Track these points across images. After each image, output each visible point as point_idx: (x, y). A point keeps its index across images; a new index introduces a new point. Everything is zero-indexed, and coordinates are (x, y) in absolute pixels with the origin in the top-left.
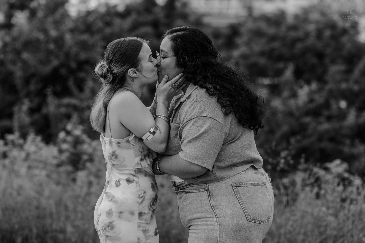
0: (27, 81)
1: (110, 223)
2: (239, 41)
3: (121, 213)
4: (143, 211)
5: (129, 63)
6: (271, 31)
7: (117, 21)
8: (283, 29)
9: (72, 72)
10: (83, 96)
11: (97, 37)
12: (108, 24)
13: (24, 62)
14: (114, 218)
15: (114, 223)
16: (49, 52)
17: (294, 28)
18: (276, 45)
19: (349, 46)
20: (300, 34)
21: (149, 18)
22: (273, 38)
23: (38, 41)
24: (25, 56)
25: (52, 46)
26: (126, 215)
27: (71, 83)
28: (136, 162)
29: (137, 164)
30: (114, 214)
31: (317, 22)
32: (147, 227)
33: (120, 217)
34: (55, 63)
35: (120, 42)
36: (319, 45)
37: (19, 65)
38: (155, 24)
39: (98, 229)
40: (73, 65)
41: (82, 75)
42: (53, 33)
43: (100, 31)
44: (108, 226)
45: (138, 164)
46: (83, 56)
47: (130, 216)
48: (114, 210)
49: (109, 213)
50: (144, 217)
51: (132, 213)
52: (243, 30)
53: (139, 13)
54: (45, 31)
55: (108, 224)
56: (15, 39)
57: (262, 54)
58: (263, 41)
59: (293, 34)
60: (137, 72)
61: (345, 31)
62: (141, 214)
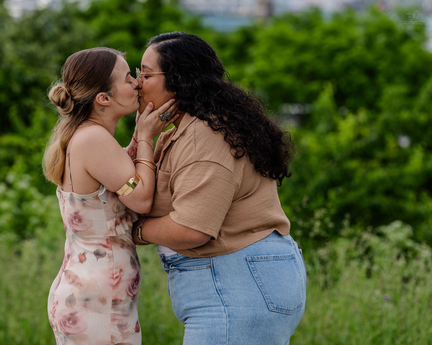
1: (72, 314)
2: (254, 51)
3: (87, 300)
4: (119, 298)
5: (98, 85)
6: (301, 37)
7: (79, 25)
9: (14, 98)
10: (30, 132)
11: (51, 48)
12: (66, 29)
14: (78, 307)
15: (78, 315)
17: (333, 33)
18: (308, 57)
19: (412, 58)
20: (342, 41)
21: (125, 20)
22: (303, 48)
26: (95, 303)
27: (13, 114)
28: (109, 227)
29: (109, 230)
30: (77, 301)
31: (366, 24)
32: (125, 320)
33: (85, 306)
35: (84, 54)
36: (370, 57)
38: (134, 29)
39: (54, 324)
40: (17, 88)
41: (28, 102)
43: (54, 39)
44: (69, 320)
45: (111, 230)
46: (30, 75)
47: (99, 305)
48: (77, 295)
49: (70, 301)
50: (121, 306)
51: (103, 301)
52: (260, 36)
53: (110, 13)
55: (68, 316)
57: (288, 70)
58: (289, 52)
59: (332, 42)
60: (109, 98)
61: (406, 37)
62: (115, 302)
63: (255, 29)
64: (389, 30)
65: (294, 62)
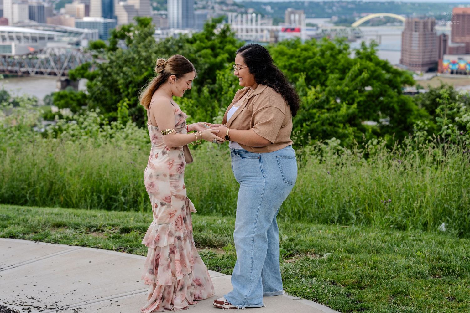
0: (127, 86)
1: (152, 183)
3: (158, 175)
4: (173, 174)
6: (291, 52)
7: (187, 45)
8: (298, 50)
12: (181, 47)
13: (124, 73)
14: (154, 179)
15: (154, 183)
16: (142, 67)
17: (306, 50)
18: (293, 61)
19: (342, 61)
20: (310, 54)
21: (209, 43)
22: (292, 57)
23: (134, 59)
24: (125, 69)
25: (143, 62)
26: (161, 177)
30: (153, 177)
31: (322, 46)
32: (177, 184)
33: (157, 178)
34: (146, 74)
36: (323, 61)
37: (121, 74)
38: (213, 48)
42: (144, 54)
47: (164, 177)
48: (153, 174)
49: (151, 177)
50: (174, 177)
51: (165, 175)
54: (139, 53)
55: (150, 184)
56: (118, 58)
58: (285, 58)
59: (305, 54)
61: (340, 52)
62: (171, 176)
63: (270, 47)
64: (332, 49)
65: (287, 64)
